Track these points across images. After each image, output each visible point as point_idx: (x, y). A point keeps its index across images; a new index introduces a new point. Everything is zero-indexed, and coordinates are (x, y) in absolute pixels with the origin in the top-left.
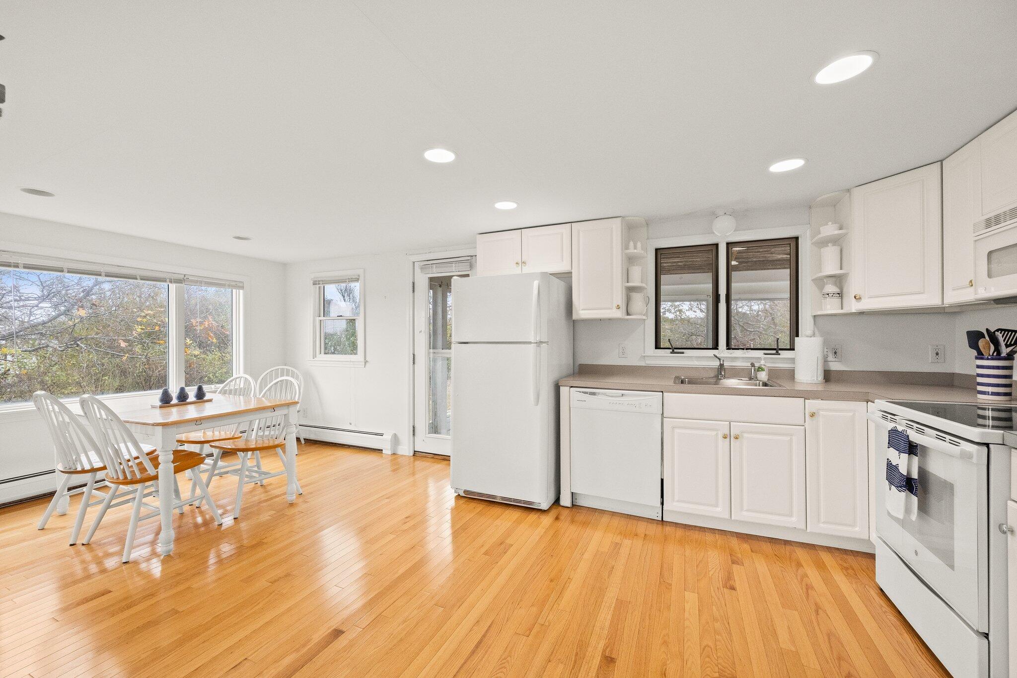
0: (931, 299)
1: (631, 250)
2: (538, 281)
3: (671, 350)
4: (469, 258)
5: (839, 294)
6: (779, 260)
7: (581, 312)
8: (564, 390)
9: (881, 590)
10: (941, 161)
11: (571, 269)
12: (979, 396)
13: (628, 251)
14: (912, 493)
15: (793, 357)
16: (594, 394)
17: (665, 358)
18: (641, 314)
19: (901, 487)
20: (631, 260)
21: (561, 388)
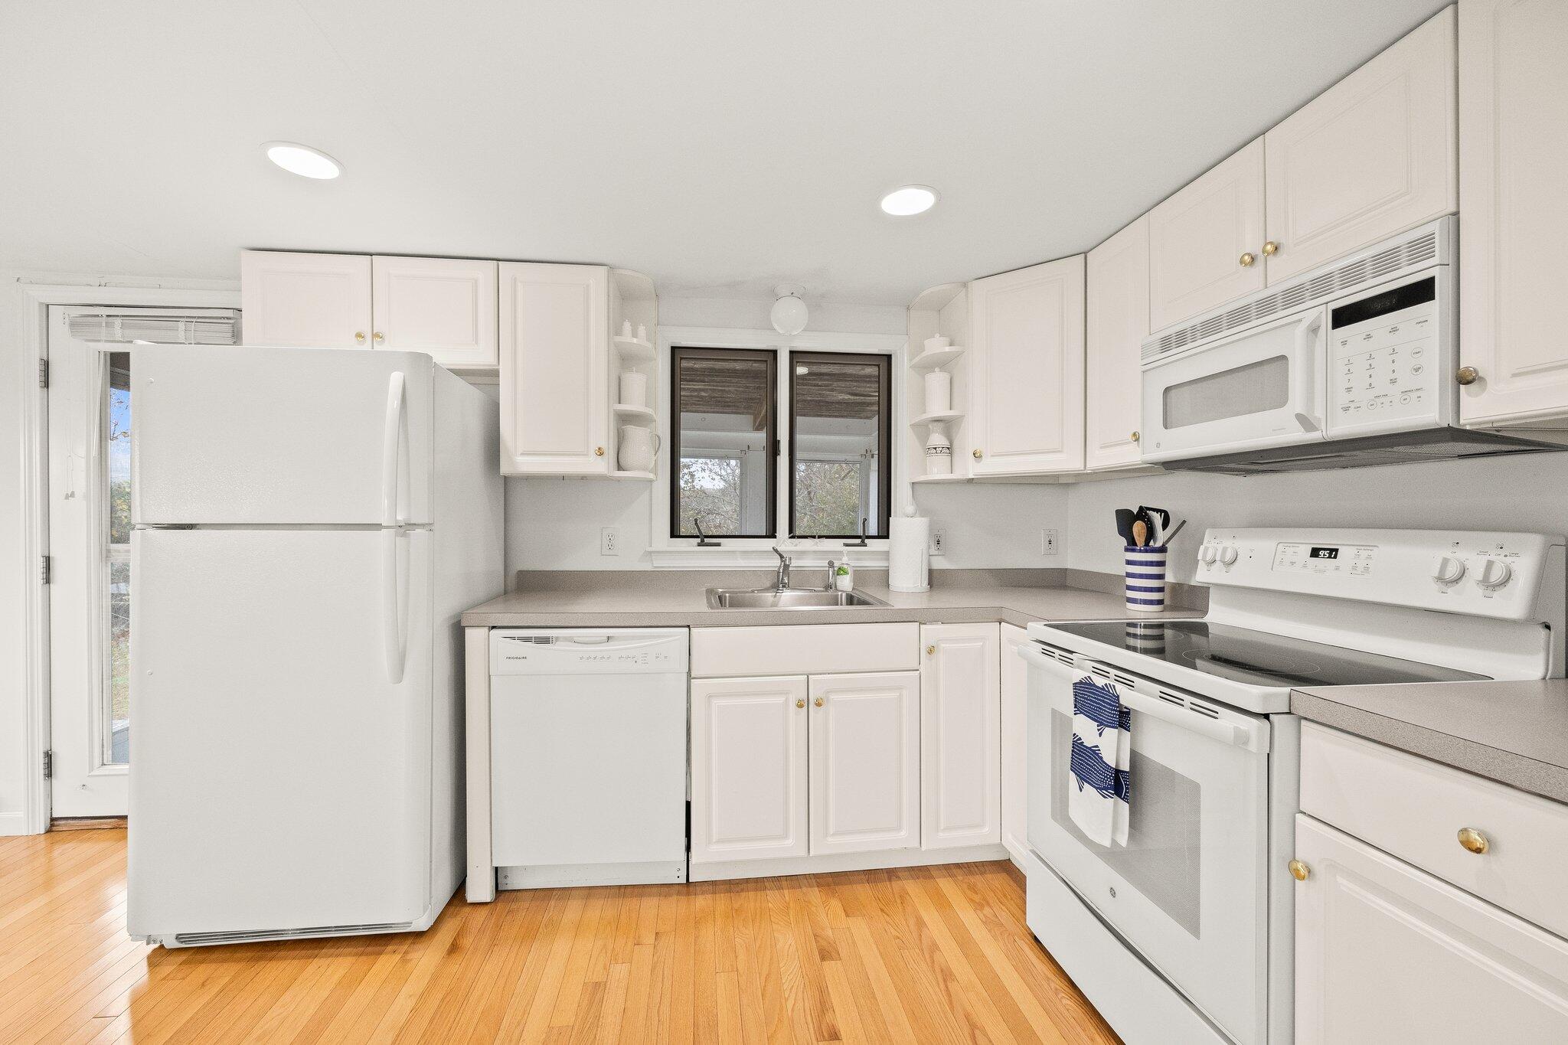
0: (1067, 462)
1: (627, 338)
2: (402, 374)
3: (699, 540)
4: (230, 313)
5: (948, 448)
6: (839, 403)
7: (520, 459)
8: (474, 638)
9: (1036, 939)
10: (1085, 253)
11: (496, 363)
12: (1129, 605)
13: (618, 339)
14: (1120, 797)
15: (886, 549)
16: (546, 640)
17: (687, 556)
18: (645, 469)
19: (1106, 789)
20: (626, 360)
21: (468, 631)
